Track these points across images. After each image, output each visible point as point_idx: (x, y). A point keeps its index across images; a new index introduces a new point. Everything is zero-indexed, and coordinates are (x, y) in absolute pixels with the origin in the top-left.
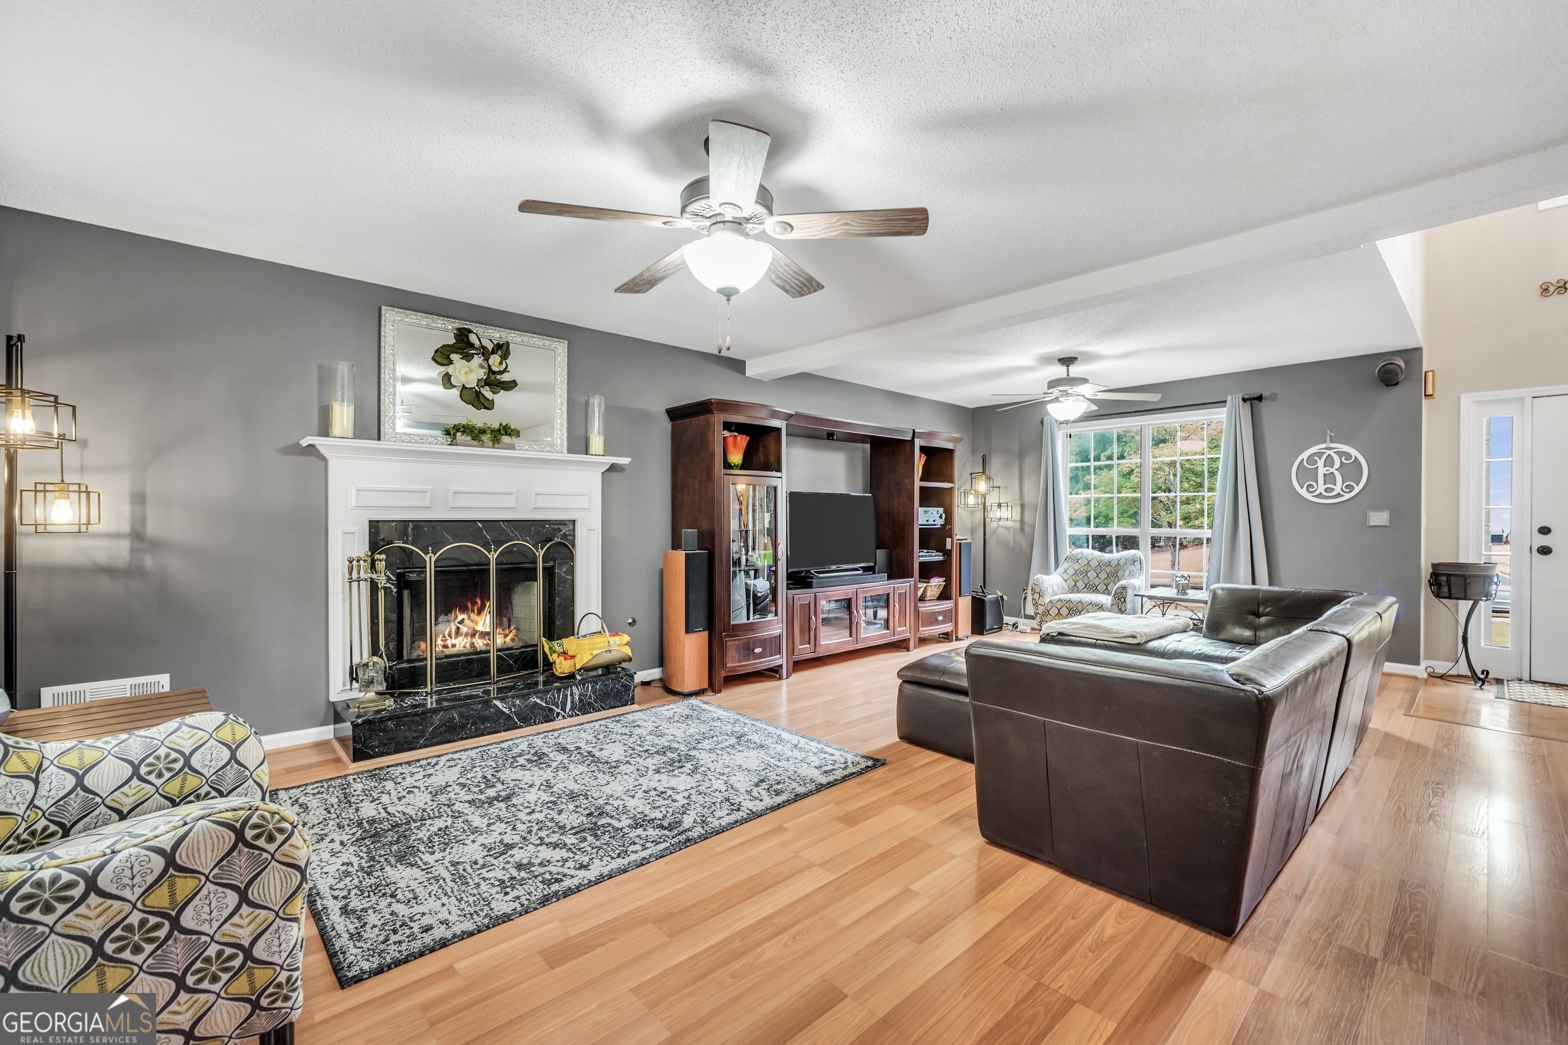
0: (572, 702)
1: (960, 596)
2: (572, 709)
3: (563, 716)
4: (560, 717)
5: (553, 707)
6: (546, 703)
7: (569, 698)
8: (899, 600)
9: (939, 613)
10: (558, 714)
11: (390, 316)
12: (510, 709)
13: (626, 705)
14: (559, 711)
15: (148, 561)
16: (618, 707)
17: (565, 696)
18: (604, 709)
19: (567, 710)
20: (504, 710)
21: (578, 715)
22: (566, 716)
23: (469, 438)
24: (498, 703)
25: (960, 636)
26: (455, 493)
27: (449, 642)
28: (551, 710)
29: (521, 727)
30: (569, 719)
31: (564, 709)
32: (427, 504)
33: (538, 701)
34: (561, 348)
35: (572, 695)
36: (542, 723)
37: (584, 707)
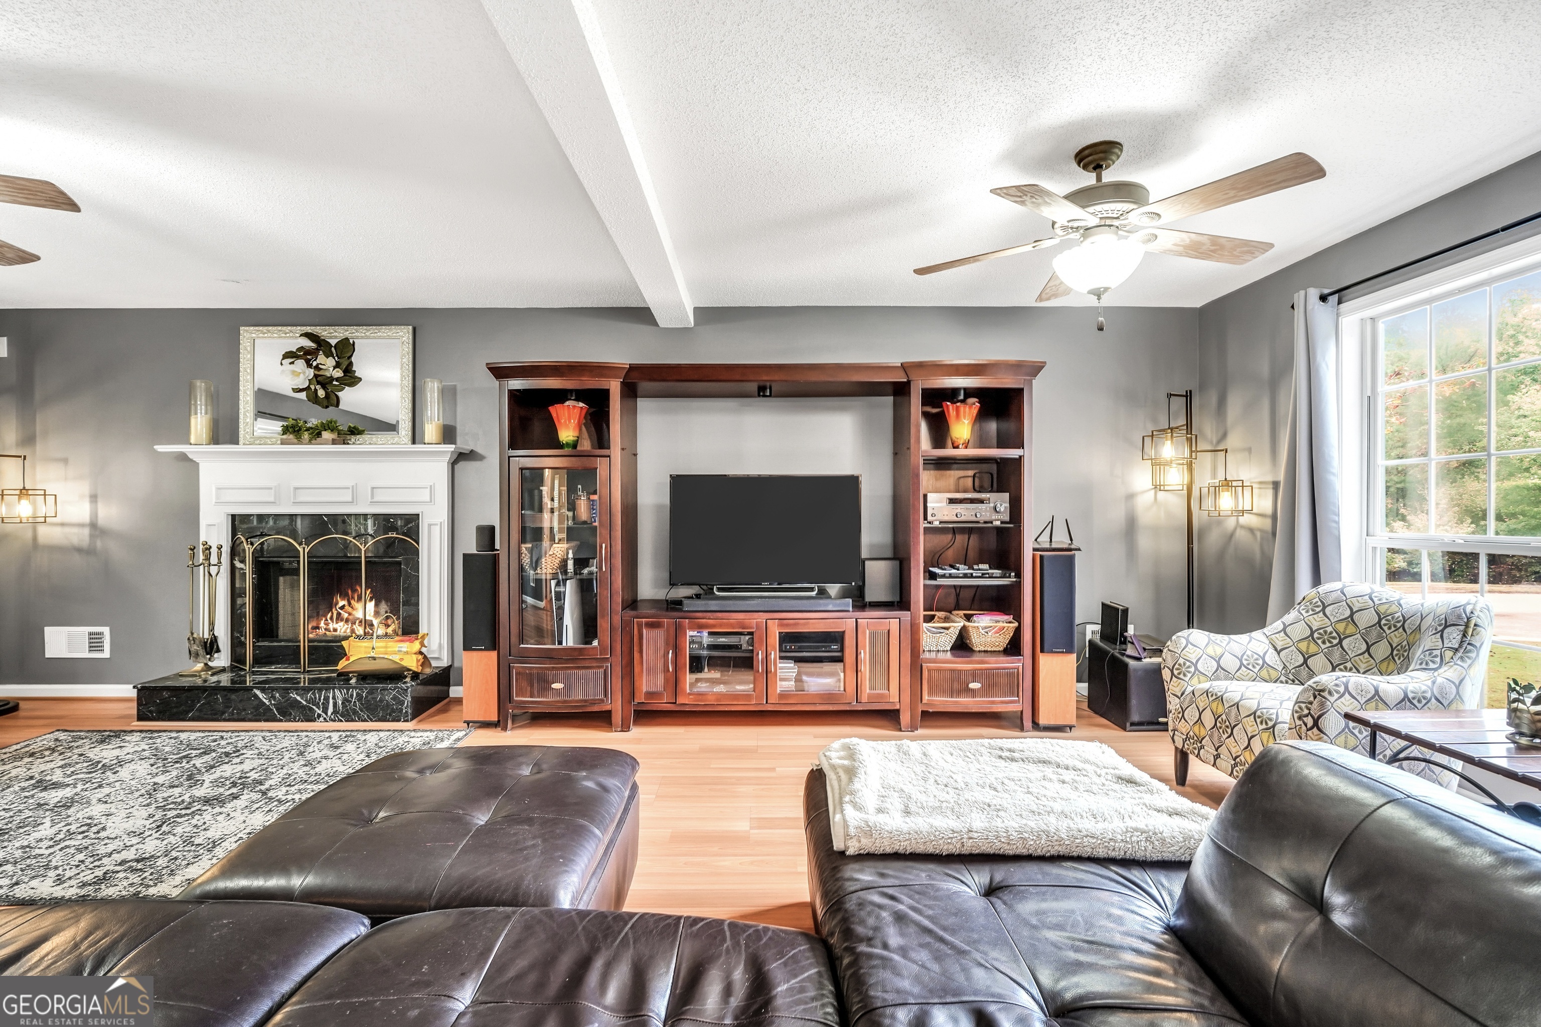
0: (335, 704)
1: (1042, 651)
2: (335, 712)
3: (325, 719)
4: (321, 719)
5: (314, 707)
6: (306, 701)
7: (331, 701)
8: (873, 645)
9: (974, 675)
10: (319, 716)
11: (247, 334)
12: (270, 701)
13: (399, 721)
14: (320, 712)
15: (99, 544)
16: (388, 721)
17: (327, 699)
18: (371, 720)
19: (329, 713)
20: (264, 700)
21: (341, 721)
22: (328, 719)
23: (291, 436)
24: (258, 692)
25: (1043, 721)
26: (296, 489)
27: (331, 626)
28: (311, 709)
29: (281, 721)
30: (331, 723)
31: (325, 711)
32: (272, 499)
33: (298, 698)
34: (404, 334)
35: (334, 698)
36: (302, 721)
37: (347, 714)
